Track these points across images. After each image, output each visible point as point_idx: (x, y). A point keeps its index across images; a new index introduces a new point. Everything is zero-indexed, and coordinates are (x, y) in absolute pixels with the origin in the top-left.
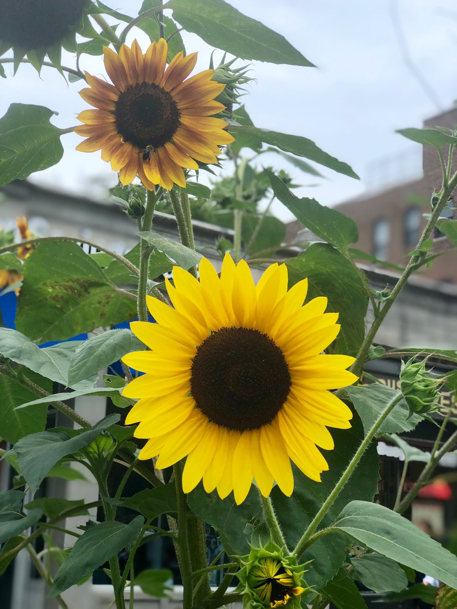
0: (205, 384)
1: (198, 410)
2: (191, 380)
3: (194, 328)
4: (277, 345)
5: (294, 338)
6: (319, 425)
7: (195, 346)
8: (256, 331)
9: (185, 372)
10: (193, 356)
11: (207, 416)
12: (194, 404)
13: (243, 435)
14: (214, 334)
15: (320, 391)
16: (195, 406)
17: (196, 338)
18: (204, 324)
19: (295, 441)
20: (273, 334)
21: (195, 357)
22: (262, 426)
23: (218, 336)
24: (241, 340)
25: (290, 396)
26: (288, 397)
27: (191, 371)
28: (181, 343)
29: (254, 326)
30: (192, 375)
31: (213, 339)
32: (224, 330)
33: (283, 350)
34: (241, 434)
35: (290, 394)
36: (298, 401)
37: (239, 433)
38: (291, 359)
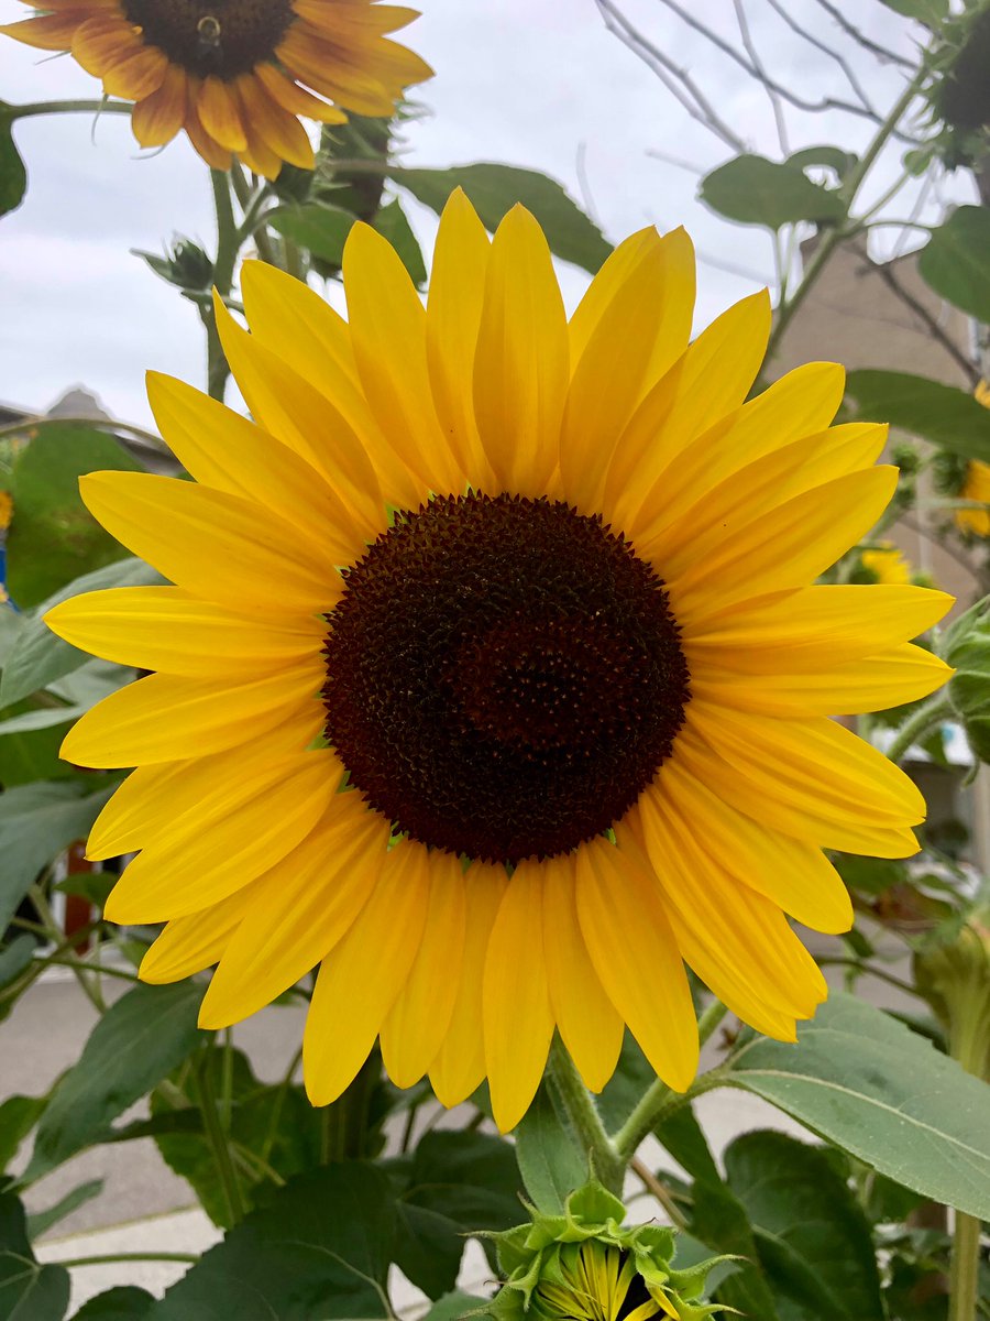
0: (378, 705)
1: (354, 792)
2: (326, 689)
3: (330, 497)
4: (643, 555)
5: (703, 530)
6: (798, 844)
7: (338, 569)
8: (561, 507)
9: (301, 661)
10: (330, 603)
11: (387, 817)
12: (338, 772)
13: (513, 878)
14: (403, 521)
15: (799, 720)
16: (342, 779)
17: (339, 537)
18: (367, 484)
19: (705, 900)
20: (623, 515)
21: (339, 607)
22: (582, 844)
23: (422, 528)
24: (509, 539)
25: (686, 742)
26: (677, 743)
27: (326, 656)
28: (284, 555)
29: (553, 489)
30: (329, 673)
31: (402, 537)
32: (442, 506)
33: (662, 571)
34: (510, 875)
35: (685, 733)
36: (718, 759)
37: (499, 869)
38: (691, 607)
